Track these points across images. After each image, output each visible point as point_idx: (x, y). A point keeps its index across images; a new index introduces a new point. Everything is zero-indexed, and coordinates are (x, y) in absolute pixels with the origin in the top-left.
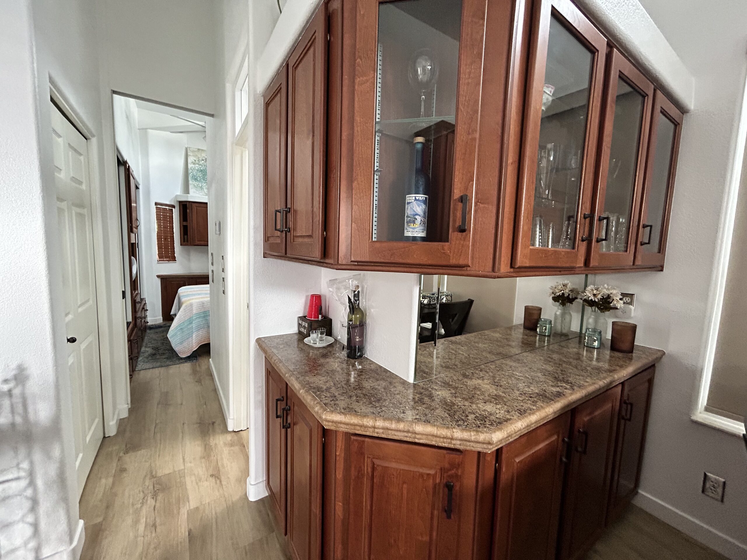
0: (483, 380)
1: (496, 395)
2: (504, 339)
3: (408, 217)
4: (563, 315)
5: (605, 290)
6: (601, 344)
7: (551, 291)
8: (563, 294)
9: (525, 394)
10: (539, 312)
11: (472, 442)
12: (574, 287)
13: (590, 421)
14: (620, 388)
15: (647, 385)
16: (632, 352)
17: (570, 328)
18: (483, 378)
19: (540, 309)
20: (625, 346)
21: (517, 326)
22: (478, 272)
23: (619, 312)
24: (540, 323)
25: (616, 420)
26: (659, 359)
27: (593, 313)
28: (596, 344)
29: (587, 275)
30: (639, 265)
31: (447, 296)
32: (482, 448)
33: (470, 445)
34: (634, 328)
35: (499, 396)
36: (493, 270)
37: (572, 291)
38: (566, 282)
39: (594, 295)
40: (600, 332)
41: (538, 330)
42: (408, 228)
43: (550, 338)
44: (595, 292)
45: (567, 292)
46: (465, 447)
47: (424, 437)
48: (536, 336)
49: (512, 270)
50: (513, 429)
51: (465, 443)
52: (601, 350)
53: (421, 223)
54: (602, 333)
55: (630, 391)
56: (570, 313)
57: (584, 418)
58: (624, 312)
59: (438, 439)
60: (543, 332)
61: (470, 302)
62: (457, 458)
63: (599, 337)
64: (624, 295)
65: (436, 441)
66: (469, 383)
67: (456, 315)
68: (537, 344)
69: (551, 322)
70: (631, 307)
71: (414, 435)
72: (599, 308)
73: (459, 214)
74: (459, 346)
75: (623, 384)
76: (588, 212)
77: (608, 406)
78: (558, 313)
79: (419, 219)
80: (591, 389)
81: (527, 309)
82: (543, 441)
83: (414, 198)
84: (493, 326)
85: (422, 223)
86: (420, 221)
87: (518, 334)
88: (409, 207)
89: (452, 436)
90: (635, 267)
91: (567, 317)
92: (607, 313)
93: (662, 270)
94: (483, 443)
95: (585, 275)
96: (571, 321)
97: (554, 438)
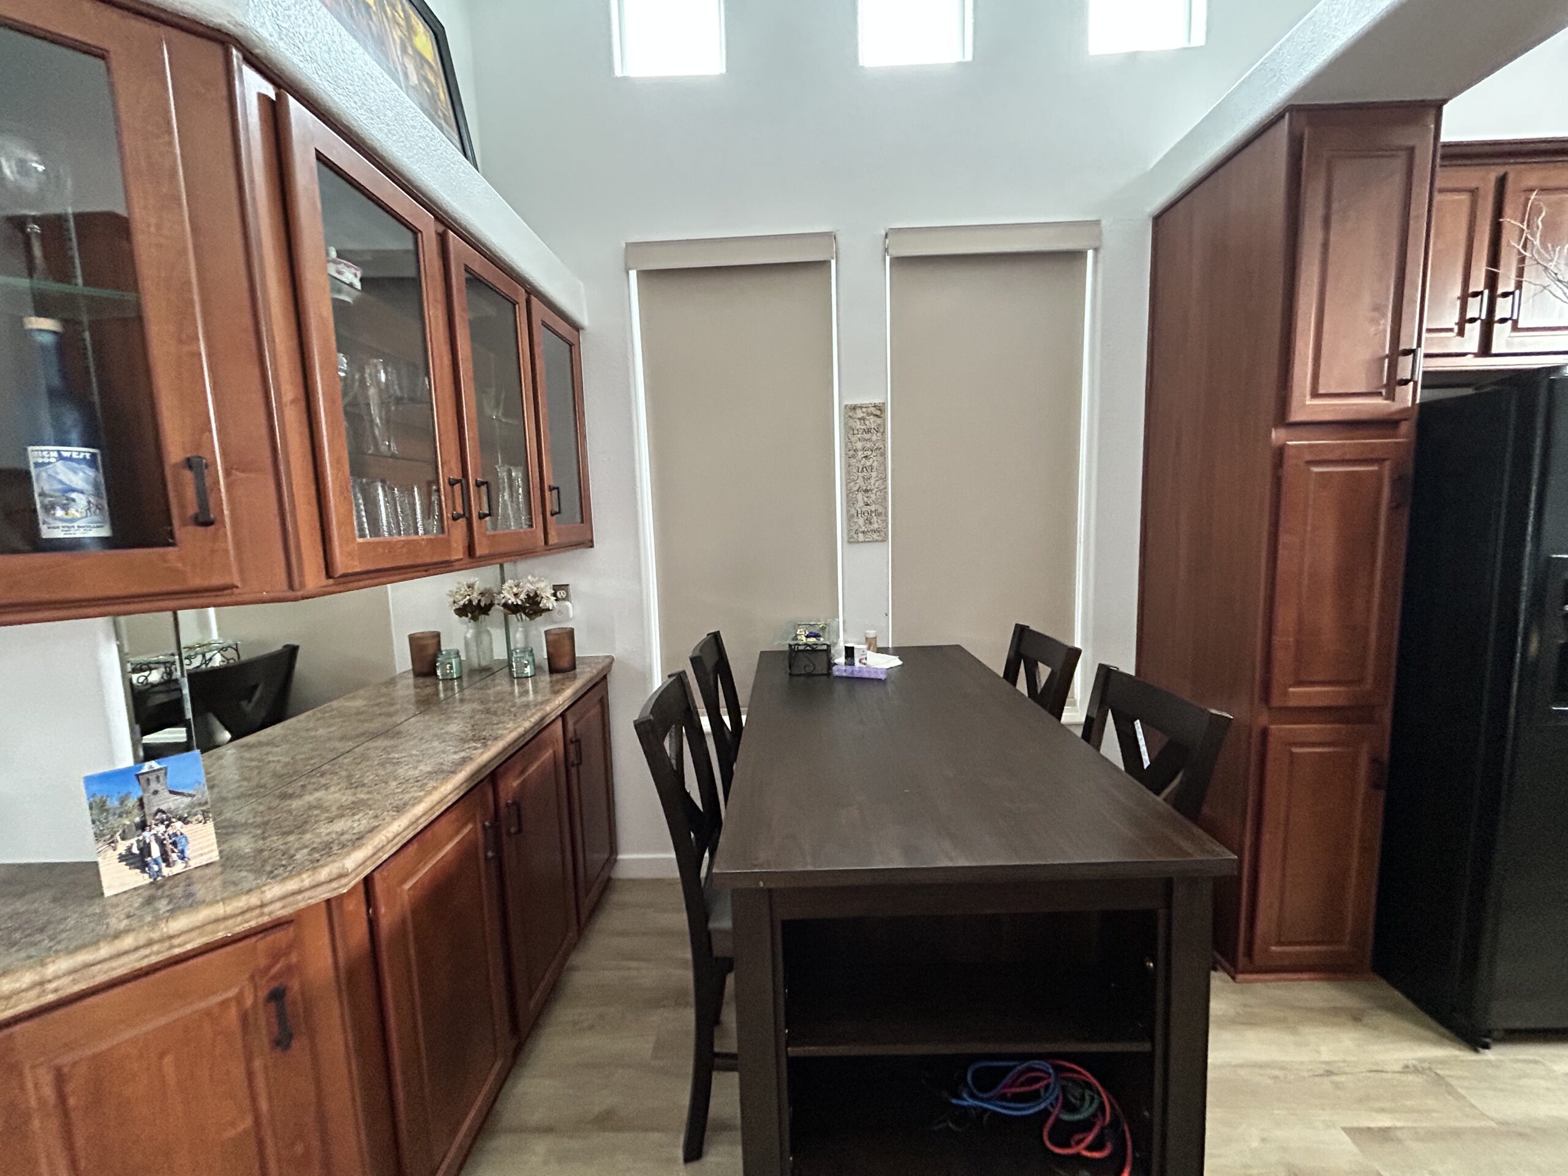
0: (327, 789)
1: (353, 803)
2: (373, 705)
3: (42, 494)
4: (478, 635)
5: (529, 585)
6: (537, 668)
7: (452, 600)
8: (470, 601)
9: (407, 780)
10: (435, 641)
11: (307, 890)
12: (488, 586)
13: (523, 784)
14: (559, 723)
15: (598, 706)
16: (574, 667)
17: (492, 656)
18: (326, 787)
19: (437, 635)
20: (564, 663)
21: (402, 675)
22: (258, 595)
23: (555, 614)
24: (439, 659)
25: (562, 769)
26: (609, 666)
27: (520, 624)
28: (528, 670)
29: (502, 566)
30: (555, 544)
31: (221, 650)
32: (329, 892)
33: (303, 899)
34: (571, 633)
35: (362, 801)
36: (291, 587)
37: (482, 594)
38: (471, 580)
39: (516, 595)
40: (532, 651)
41: (439, 672)
42: (49, 520)
43: (462, 681)
44: (515, 590)
45: (475, 597)
46: (295, 906)
47: (194, 934)
48: (437, 685)
49: (331, 581)
50: (383, 838)
51: (291, 899)
52: (537, 677)
53: (89, 509)
54: (534, 652)
55: (575, 723)
56: (488, 631)
57: (512, 784)
58: (560, 612)
59: (230, 922)
60: (447, 674)
61: (291, 652)
62: (281, 937)
63: (530, 659)
64: (556, 588)
65: (226, 928)
66: (296, 804)
67: (256, 687)
68: (442, 695)
69: (458, 654)
70: (568, 603)
71: (167, 944)
72: (527, 614)
73: (190, 493)
74: (269, 749)
75: (563, 715)
76: (456, 474)
77: (548, 754)
78: (469, 636)
79: (81, 500)
80: (513, 735)
81: (412, 639)
82: (451, 839)
83: (55, 454)
84: (345, 687)
85: (93, 509)
86: (86, 504)
87: (407, 688)
88: (44, 475)
89: (262, 902)
90: (549, 548)
91: (485, 638)
92: (539, 619)
93: (592, 546)
94: (331, 881)
95: (498, 566)
96: (491, 643)
97: (470, 826)
